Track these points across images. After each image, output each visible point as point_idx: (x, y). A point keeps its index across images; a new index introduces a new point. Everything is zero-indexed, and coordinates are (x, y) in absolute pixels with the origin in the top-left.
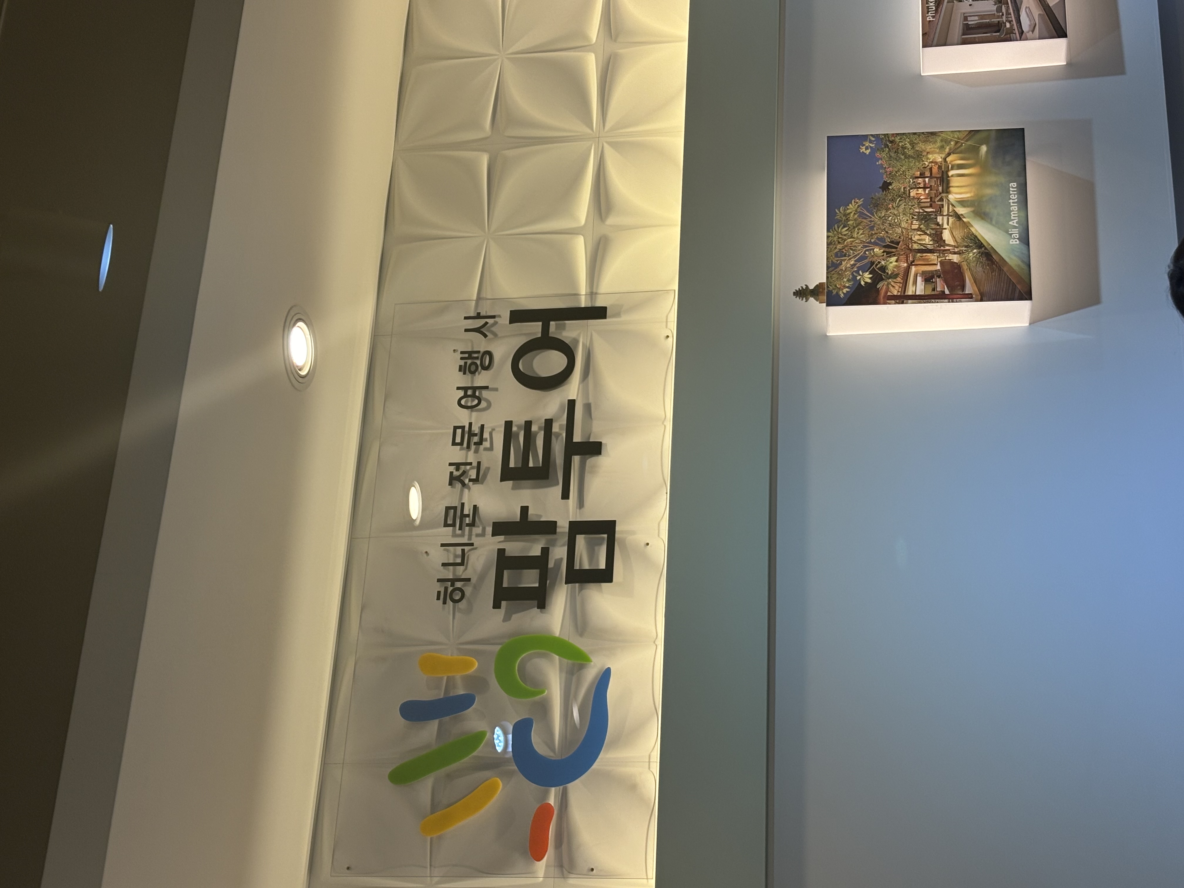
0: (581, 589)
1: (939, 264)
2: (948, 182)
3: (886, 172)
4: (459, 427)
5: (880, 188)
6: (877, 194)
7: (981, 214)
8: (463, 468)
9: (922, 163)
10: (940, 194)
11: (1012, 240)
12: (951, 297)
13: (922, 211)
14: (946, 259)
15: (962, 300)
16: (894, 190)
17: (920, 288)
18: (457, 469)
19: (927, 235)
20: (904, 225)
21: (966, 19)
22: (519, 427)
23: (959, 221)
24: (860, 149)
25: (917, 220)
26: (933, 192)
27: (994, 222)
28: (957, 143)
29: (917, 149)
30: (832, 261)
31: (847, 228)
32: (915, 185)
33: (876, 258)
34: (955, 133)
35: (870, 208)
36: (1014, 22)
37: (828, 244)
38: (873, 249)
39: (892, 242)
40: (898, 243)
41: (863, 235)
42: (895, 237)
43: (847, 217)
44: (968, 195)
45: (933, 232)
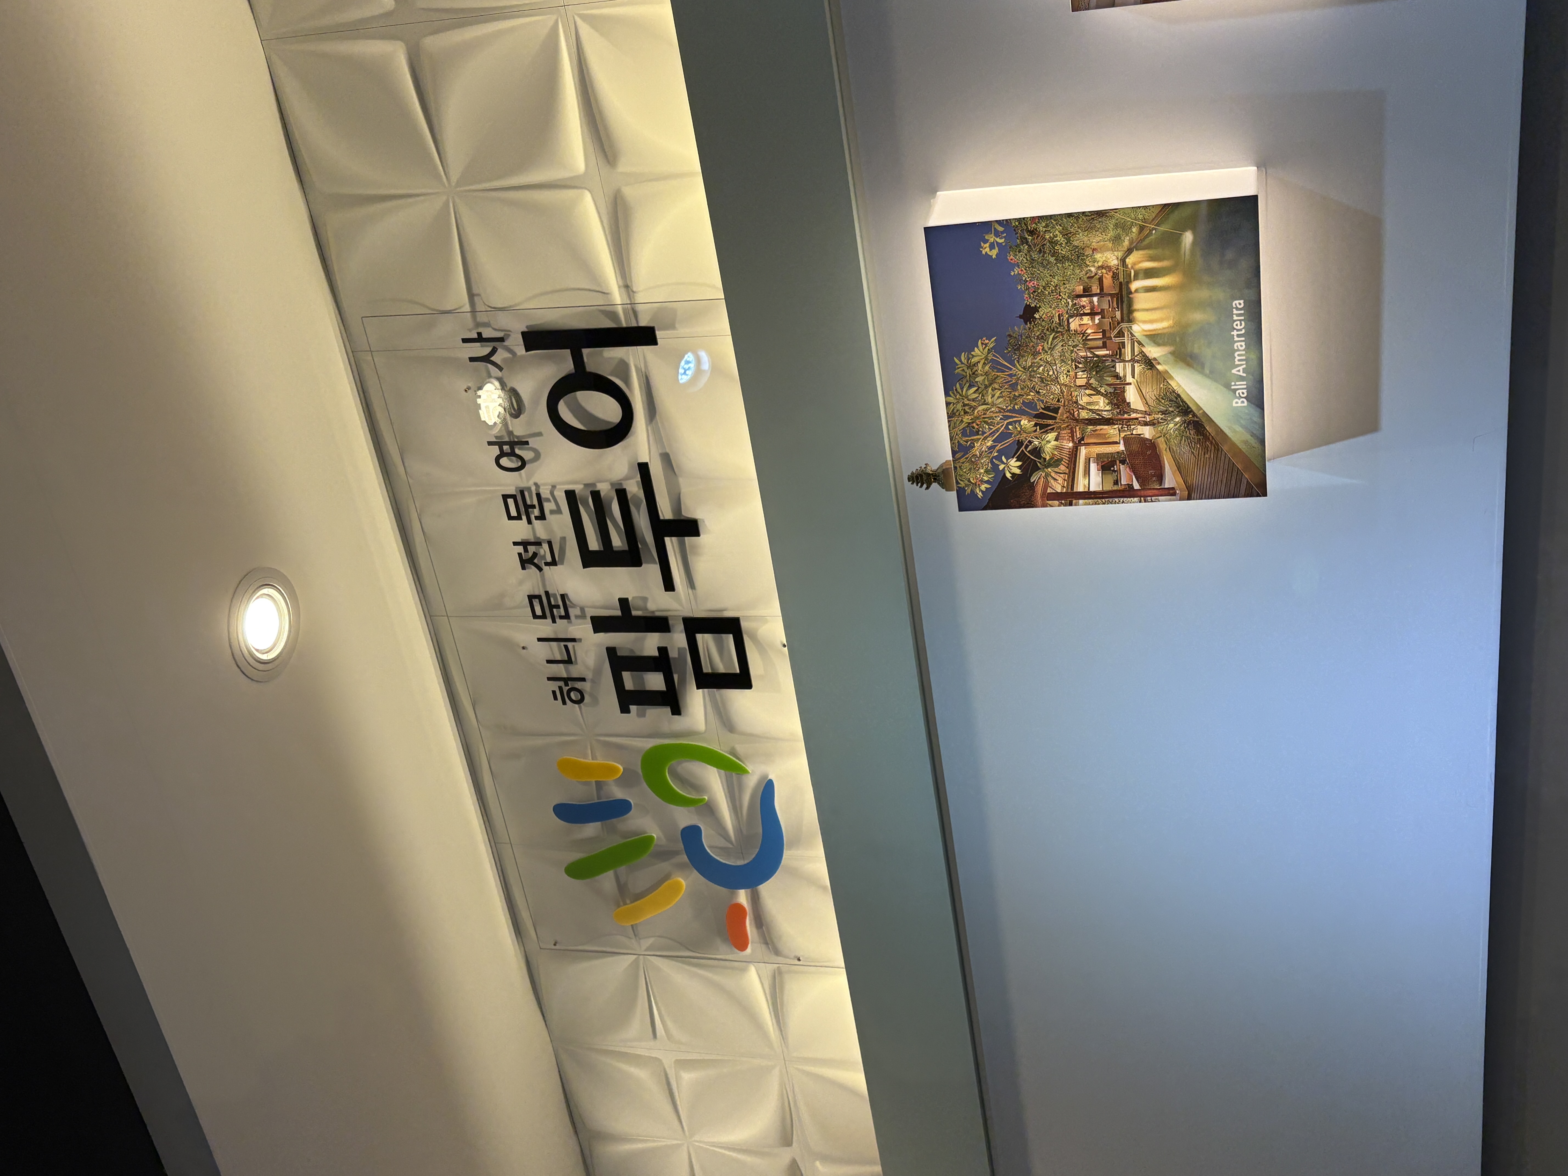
0: (719, 694)
1: (1122, 442)
2: (1130, 303)
3: (1028, 289)
4: (509, 496)
5: (1020, 317)
6: (1016, 328)
8: (533, 548)
9: (1084, 269)
10: (1118, 323)
11: (1237, 400)
12: (1142, 493)
13: (1091, 356)
14: (1132, 434)
15: (1160, 498)
16: (1043, 320)
17: (1095, 481)
18: (526, 550)
19: (1102, 395)
20: (1063, 379)
23: (1151, 369)
24: (981, 249)
25: (1082, 371)
26: (1107, 321)
27: (1207, 371)
28: (1142, 228)
29: (1075, 243)
30: (958, 441)
31: (976, 388)
32: (1077, 309)
33: (1025, 435)
34: (1139, 211)
35: (1008, 353)
37: (950, 416)
38: (1021, 421)
39: (1047, 408)
40: (1056, 410)
41: (1001, 399)
42: (1051, 401)
43: (973, 371)
44: (1165, 324)
45: (1110, 390)
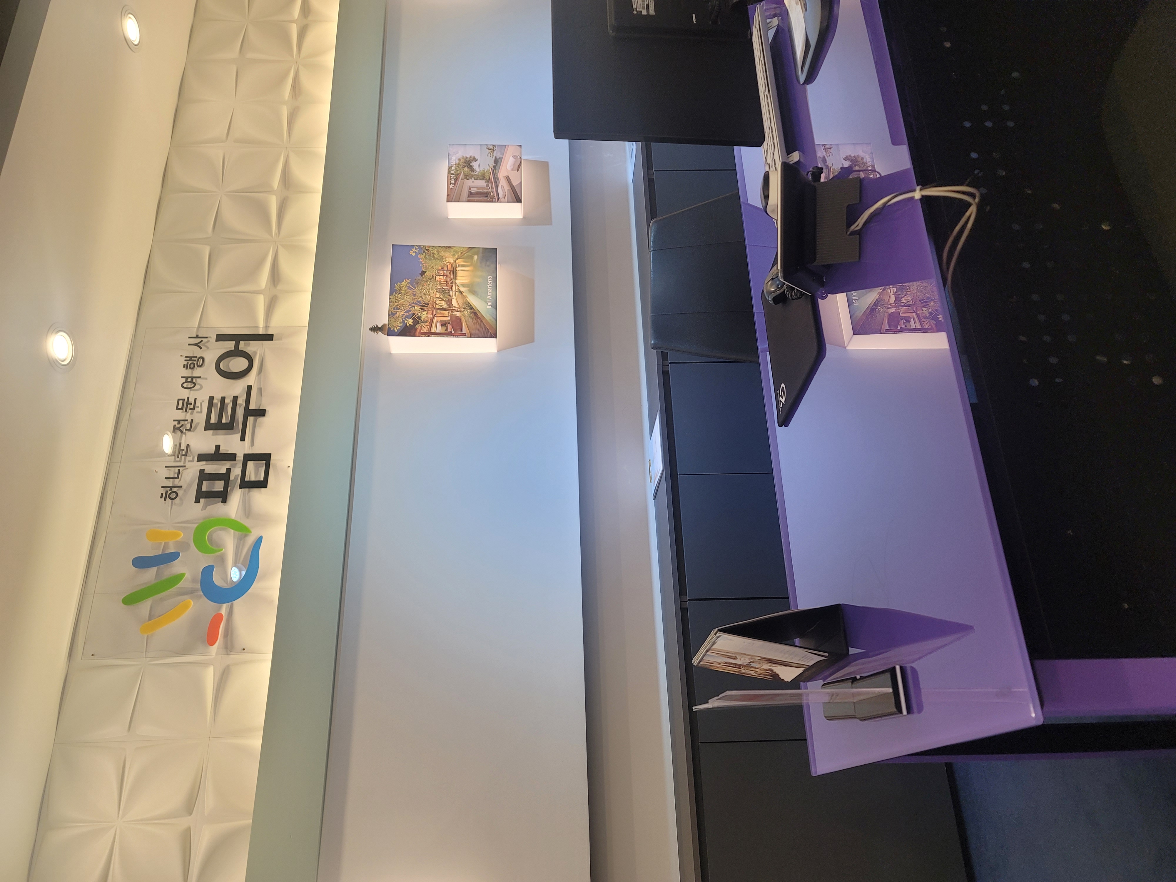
0: (249, 492)
1: (449, 317)
2: (456, 274)
4: (181, 399)
5: (420, 274)
7: (473, 292)
8: (182, 423)
9: (443, 262)
10: (452, 279)
11: (488, 306)
12: (455, 334)
13: (442, 288)
14: (453, 314)
16: (427, 276)
17: (439, 329)
18: (178, 424)
19: (444, 301)
20: (432, 295)
21: (470, 189)
22: (218, 400)
23: (461, 294)
24: (410, 253)
27: (479, 296)
28: (462, 253)
29: (440, 255)
30: (392, 312)
31: (401, 294)
32: (439, 274)
33: (416, 311)
34: (461, 248)
35: (414, 284)
36: (495, 193)
37: (390, 303)
38: (415, 307)
39: (425, 303)
40: (428, 304)
41: (409, 299)
42: (427, 302)
43: (401, 289)
44: (467, 281)
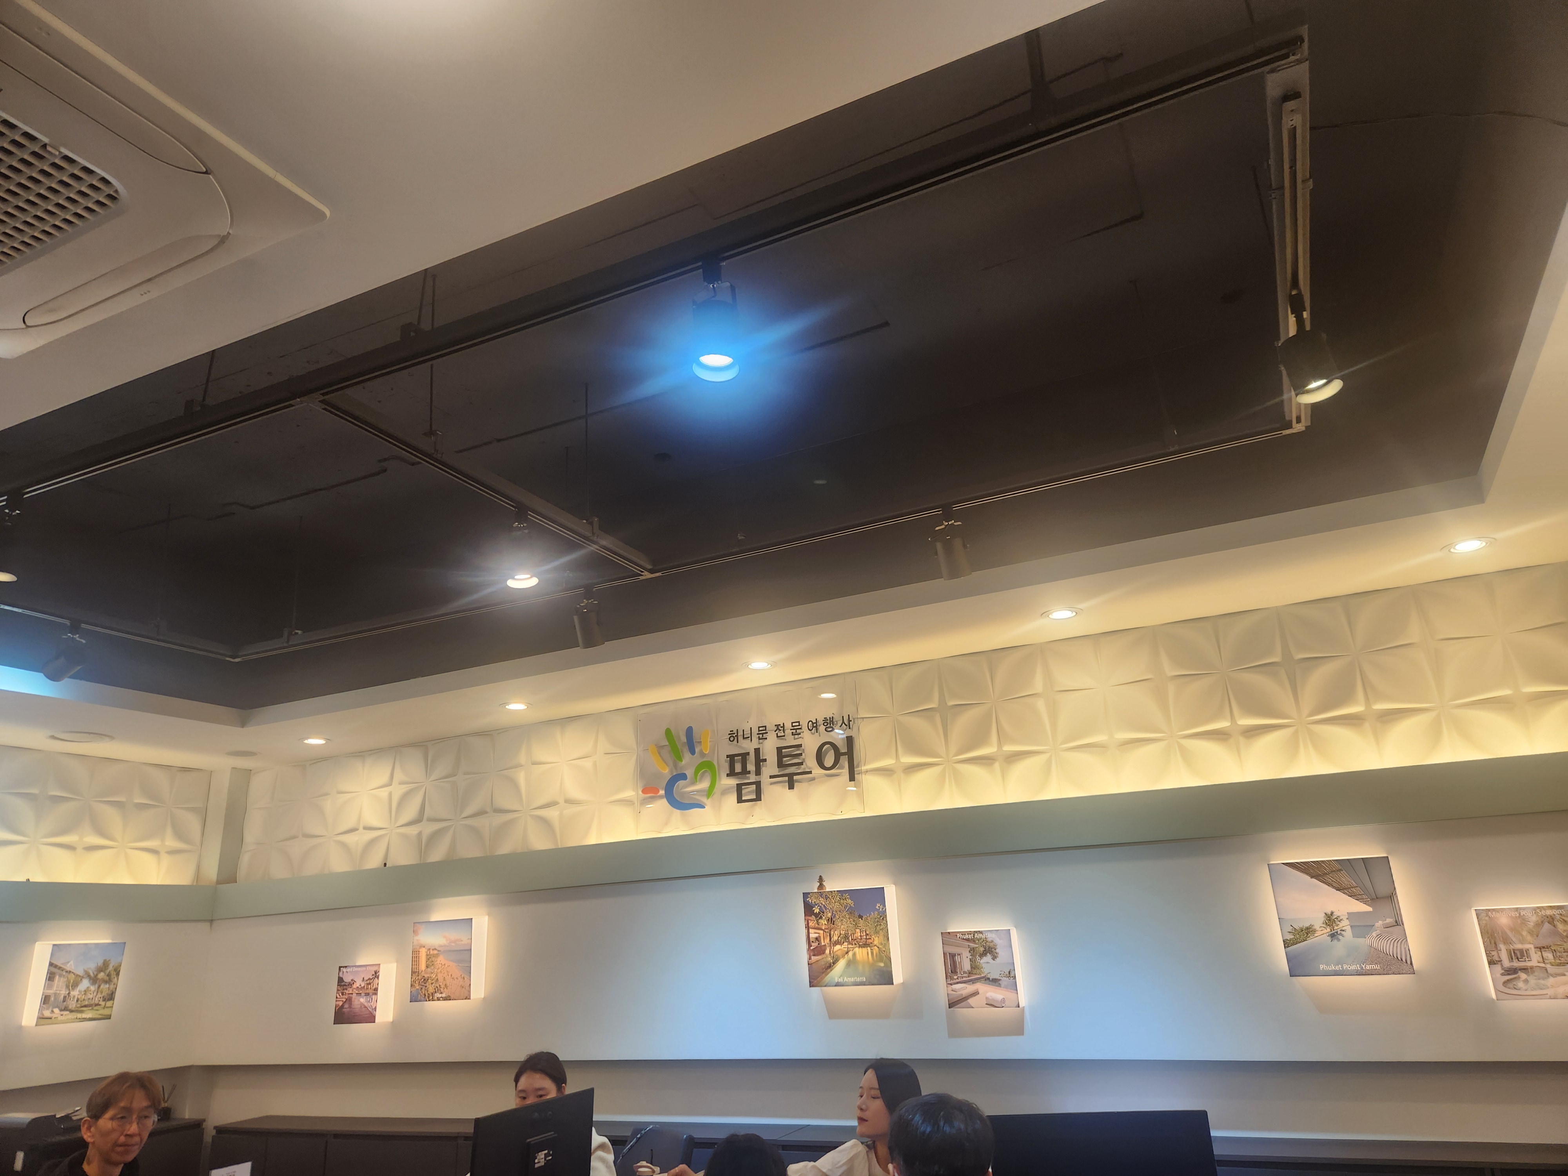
0: (735, 791)
1: (824, 944)
2: (864, 947)
4: (800, 723)
5: (860, 914)
9: (873, 934)
17: (813, 936)
18: (782, 727)
21: (959, 955)
26: (859, 940)
28: (884, 951)
29: (880, 932)
31: (841, 900)
32: (862, 932)
33: (826, 914)
34: (889, 951)
36: (957, 981)
37: (831, 892)
38: (830, 913)
39: (834, 921)
43: (844, 899)
45: (840, 941)
